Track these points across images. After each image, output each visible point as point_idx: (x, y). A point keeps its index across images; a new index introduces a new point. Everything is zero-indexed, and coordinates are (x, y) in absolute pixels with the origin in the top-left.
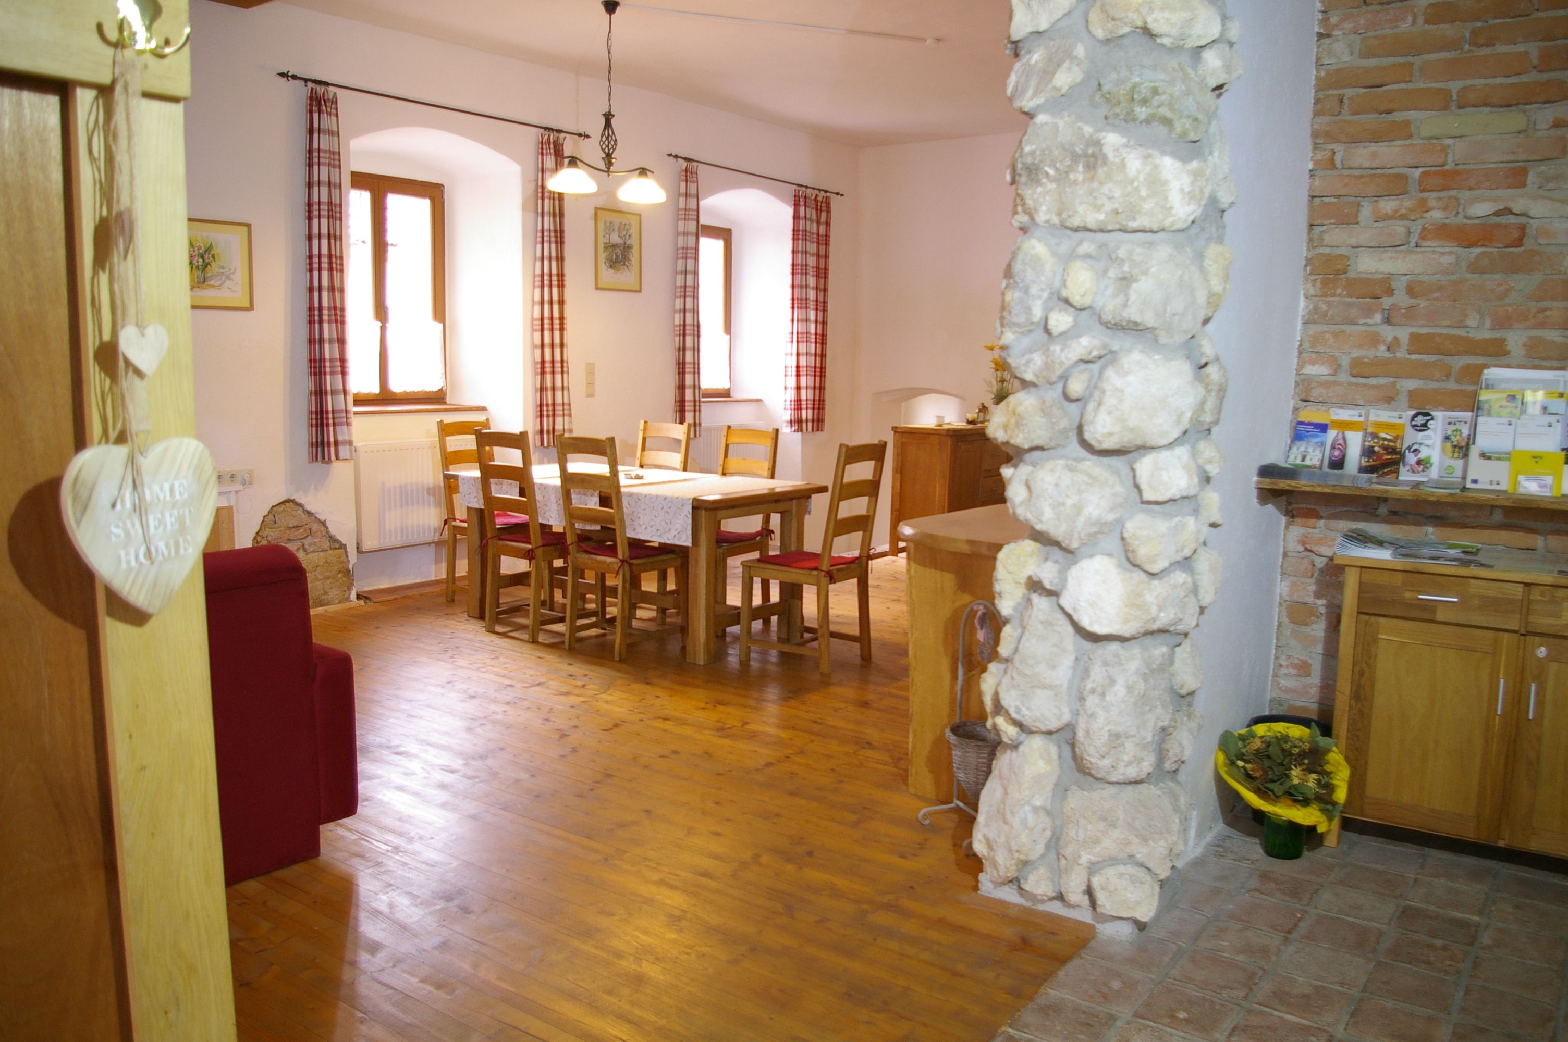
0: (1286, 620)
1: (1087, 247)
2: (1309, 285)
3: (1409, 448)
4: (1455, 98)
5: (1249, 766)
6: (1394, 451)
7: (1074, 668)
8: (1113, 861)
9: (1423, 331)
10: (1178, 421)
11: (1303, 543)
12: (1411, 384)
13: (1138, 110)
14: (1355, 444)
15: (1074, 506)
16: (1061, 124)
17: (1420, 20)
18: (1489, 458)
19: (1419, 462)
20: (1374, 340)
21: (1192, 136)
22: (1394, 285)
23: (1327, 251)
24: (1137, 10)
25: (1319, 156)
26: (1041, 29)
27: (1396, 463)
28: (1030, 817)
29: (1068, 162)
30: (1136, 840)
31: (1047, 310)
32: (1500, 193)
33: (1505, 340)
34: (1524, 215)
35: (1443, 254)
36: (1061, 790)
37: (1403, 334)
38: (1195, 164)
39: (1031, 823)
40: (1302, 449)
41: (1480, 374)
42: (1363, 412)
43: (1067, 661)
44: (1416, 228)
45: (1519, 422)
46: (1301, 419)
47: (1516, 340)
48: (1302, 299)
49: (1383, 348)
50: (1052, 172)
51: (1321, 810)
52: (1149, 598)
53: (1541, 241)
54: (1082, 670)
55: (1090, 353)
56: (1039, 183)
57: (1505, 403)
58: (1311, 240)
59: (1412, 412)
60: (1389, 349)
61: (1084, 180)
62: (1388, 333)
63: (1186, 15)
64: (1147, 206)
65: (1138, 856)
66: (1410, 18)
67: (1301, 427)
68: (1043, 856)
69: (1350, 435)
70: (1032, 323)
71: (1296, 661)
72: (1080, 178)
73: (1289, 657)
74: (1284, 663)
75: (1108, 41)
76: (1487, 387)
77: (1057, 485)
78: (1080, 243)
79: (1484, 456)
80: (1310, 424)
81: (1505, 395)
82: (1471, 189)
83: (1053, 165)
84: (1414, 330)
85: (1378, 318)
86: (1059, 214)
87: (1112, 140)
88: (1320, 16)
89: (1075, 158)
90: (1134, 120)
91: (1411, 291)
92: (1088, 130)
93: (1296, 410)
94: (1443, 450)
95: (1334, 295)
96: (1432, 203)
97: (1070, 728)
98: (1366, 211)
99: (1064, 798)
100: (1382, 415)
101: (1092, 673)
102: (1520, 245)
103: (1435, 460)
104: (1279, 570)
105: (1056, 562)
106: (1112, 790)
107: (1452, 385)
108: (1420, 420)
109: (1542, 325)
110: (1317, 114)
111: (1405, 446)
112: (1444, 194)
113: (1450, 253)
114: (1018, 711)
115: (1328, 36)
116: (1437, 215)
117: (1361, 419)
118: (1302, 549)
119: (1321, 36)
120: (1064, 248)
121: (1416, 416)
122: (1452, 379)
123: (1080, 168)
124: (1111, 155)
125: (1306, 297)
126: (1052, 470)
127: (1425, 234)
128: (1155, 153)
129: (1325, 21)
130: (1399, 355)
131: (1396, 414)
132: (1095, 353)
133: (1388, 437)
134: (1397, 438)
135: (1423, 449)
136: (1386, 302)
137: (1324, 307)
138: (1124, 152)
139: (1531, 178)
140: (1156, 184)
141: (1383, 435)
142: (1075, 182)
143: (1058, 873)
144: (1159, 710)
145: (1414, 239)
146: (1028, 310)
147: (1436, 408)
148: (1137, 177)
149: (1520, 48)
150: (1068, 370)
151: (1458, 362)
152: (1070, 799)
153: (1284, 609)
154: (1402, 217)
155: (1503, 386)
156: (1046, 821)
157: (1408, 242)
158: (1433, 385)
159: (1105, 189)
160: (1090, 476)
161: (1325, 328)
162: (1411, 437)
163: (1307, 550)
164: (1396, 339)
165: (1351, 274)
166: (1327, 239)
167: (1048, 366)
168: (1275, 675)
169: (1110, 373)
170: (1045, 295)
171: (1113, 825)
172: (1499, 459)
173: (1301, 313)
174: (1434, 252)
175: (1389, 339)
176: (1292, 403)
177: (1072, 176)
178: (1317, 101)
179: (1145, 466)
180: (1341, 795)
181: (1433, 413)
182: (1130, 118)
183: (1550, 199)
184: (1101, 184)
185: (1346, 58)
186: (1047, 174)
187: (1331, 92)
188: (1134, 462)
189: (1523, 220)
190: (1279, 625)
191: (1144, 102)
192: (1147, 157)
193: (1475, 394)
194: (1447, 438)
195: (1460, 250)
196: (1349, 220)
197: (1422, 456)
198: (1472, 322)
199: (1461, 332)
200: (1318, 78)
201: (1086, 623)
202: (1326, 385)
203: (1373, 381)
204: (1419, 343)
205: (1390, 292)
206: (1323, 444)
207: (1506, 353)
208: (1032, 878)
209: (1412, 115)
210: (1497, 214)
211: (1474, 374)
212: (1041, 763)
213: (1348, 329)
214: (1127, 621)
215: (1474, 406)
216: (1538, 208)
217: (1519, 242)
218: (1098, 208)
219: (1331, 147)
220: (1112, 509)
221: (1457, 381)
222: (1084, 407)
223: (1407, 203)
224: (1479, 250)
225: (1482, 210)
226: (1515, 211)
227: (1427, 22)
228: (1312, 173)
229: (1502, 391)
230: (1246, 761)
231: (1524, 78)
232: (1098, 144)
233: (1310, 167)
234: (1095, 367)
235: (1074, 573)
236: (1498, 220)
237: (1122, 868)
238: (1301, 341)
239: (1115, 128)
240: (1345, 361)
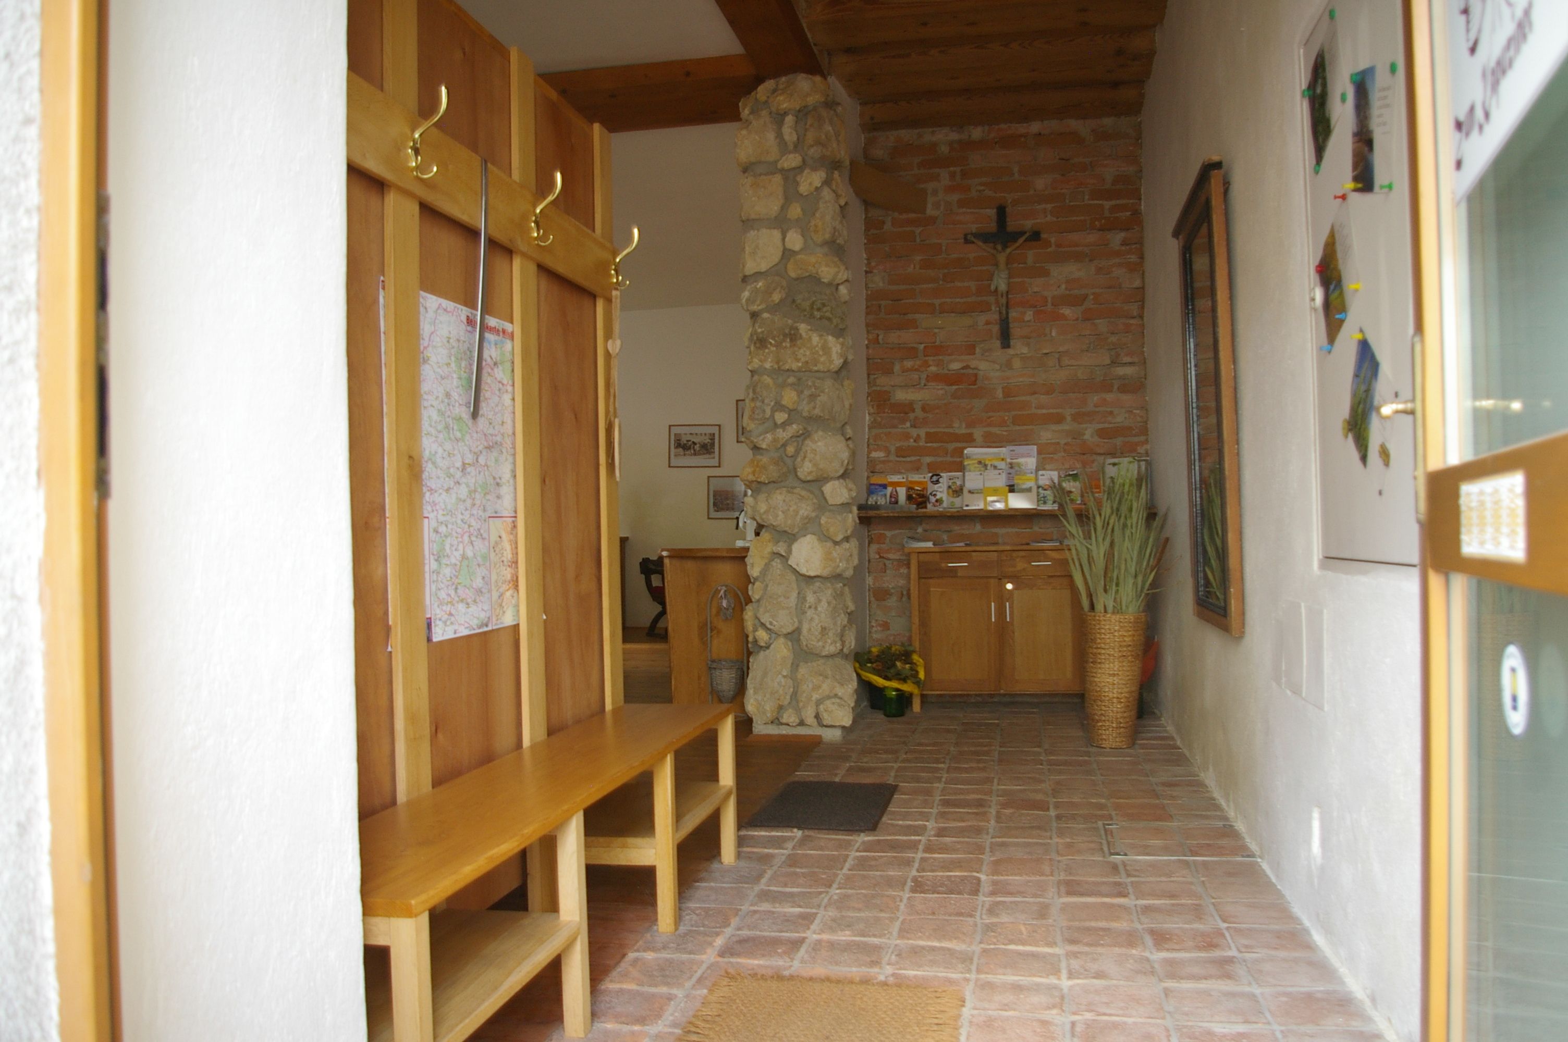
0: (872, 599)
1: (791, 380)
2: (870, 408)
3: (931, 494)
4: (937, 308)
5: (874, 665)
6: (923, 496)
7: (798, 597)
8: (829, 697)
9: (932, 430)
10: (842, 465)
11: (879, 553)
12: (928, 459)
13: (816, 313)
14: (902, 492)
15: (794, 510)
16: (776, 319)
17: (918, 267)
18: (973, 493)
19: (937, 501)
20: (907, 436)
21: (841, 326)
22: (915, 406)
23: (878, 388)
24: (814, 266)
25: (871, 337)
26: (762, 271)
27: (925, 502)
28: (783, 680)
29: (782, 337)
30: (837, 685)
31: (773, 411)
32: (963, 357)
33: (972, 433)
34: (976, 369)
35: (938, 389)
36: (795, 667)
37: (922, 432)
38: (841, 340)
39: (783, 683)
40: (875, 498)
41: (962, 452)
42: (905, 476)
43: (794, 595)
44: (924, 376)
45: (986, 473)
46: (872, 482)
47: (978, 433)
48: (867, 415)
49: (912, 440)
50: (773, 342)
51: (913, 683)
52: (835, 554)
53: (986, 382)
54: (802, 598)
55: (798, 432)
56: (766, 347)
57: (977, 465)
58: (869, 383)
59: (930, 475)
60: (915, 441)
61: (791, 346)
62: (914, 432)
63: (836, 269)
64: (822, 359)
65: (840, 694)
66: (912, 266)
67: (873, 487)
68: (789, 703)
69: (898, 489)
70: (765, 419)
71: (881, 622)
72: (788, 345)
73: (877, 620)
74: (874, 625)
75: (797, 279)
76: (967, 458)
77: (784, 501)
78: (789, 377)
79: (970, 492)
80: (877, 485)
81: (976, 461)
82: (949, 355)
83: (773, 338)
84: (928, 430)
85: (908, 424)
86: (778, 363)
87: (803, 327)
88: (866, 261)
89: (785, 335)
90: (814, 318)
91: (924, 409)
92: (790, 322)
93: (868, 477)
94: (948, 493)
95: (884, 412)
96: (931, 363)
97: (798, 631)
98: (897, 368)
99: (797, 670)
100: (916, 477)
101: (808, 598)
102: (975, 385)
103: (944, 499)
104: (867, 570)
105: (785, 541)
106: (822, 661)
107: (949, 459)
108: (935, 478)
109: (989, 425)
110: (867, 314)
111: (929, 493)
112: (935, 358)
113: (942, 389)
114: (771, 623)
115: (871, 272)
116: (933, 369)
117: (904, 480)
118: (878, 557)
119: (866, 272)
120: (780, 380)
121: (932, 476)
122: (949, 455)
123: (788, 340)
124: (804, 335)
125: (869, 414)
126: (781, 493)
127: (928, 379)
128: (825, 334)
129: (869, 264)
130: (921, 444)
131: (922, 476)
132: (801, 432)
133: (919, 489)
134: (924, 489)
135: (938, 493)
136: (912, 415)
137: (879, 419)
138: (810, 333)
139: (978, 350)
140: (826, 349)
141: (917, 488)
142: (786, 347)
143: (798, 711)
144: (843, 615)
145: (923, 382)
146: (764, 411)
147: (942, 472)
148: (817, 346)
149: (966, 284)
150: (786, 441)
151: (951, 446)
152: (800, 670)
153: (871, 593)
154: (916, 370)
155: (974, 457)
156: (790, 682)
157: (919, 384)
158: (939, 459)
159: (802, 351)
160: (800, 495)
161: (881, 431)
162: (931, 488)
163: (881, 557)
164: (918, 435)
165: (892, 401)
166: (878, 382)
167: (775, 440)
168: (870, 632)
169: (808, 442)
170: (772, 404)
171: (826, 677)
172: (977, 493)
173: (867, 423)
174: (934, 389)
175: (915, 435)
176: (866, 474)
177: (784, 344)
178: (867, 307)
179: (828, 488)
180: (922, 675)
181: (942, 474)
182: (812, 316)
183: (987, 360)
184: (800, 348)
185: (881, 284)
186: (771, 343)
187: (874, 303)
188: (822, 487)
189: (975, 371)
190: (870, 603)
191: (819, 310)
192: (821, 336)
193: (961, 463)
194: (949, 487)
195: (946, 387)
196: (889, 371)
197: (938, 497)
198: (956, 425)
199: (951, 430)
200: (867, 295)
201: (804, 571)
202: (883, 462)
203: (908, 459)
204: (930, 437)
205: (913, 410)
206: (885, 495)
207: (974, 440)
208: (785, 716)
209: (917, 316)
210: (963, 368)
211: (959, 451)
212: (785, 650)
213: (893, 430)
214: (825, 568)
215: (961, 468)
216: (983, 366)
217: (974, 383)
218: (798, 360)
219: (877, 332)
220: (813, 511)
221: (952, 457)
222: (795, 460)
223: (918, 362)
224: (957, 387)
225: (955, 366)
226: (972, 367)
227: (920, 268)
228: (867, 347)
229: (975, 459)
230: (872, 663)
231: (969, 300)
232: (797, 329)
233: (866, 342)
234: (800, 439)
235: (795, 547)
236: (962, 371)
237: (833, 700)
238: (868, 439)
239: (803, 322)
240: (893, 449)
